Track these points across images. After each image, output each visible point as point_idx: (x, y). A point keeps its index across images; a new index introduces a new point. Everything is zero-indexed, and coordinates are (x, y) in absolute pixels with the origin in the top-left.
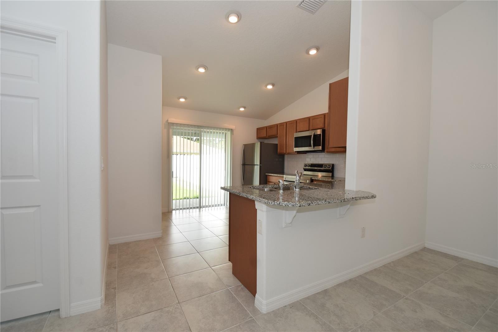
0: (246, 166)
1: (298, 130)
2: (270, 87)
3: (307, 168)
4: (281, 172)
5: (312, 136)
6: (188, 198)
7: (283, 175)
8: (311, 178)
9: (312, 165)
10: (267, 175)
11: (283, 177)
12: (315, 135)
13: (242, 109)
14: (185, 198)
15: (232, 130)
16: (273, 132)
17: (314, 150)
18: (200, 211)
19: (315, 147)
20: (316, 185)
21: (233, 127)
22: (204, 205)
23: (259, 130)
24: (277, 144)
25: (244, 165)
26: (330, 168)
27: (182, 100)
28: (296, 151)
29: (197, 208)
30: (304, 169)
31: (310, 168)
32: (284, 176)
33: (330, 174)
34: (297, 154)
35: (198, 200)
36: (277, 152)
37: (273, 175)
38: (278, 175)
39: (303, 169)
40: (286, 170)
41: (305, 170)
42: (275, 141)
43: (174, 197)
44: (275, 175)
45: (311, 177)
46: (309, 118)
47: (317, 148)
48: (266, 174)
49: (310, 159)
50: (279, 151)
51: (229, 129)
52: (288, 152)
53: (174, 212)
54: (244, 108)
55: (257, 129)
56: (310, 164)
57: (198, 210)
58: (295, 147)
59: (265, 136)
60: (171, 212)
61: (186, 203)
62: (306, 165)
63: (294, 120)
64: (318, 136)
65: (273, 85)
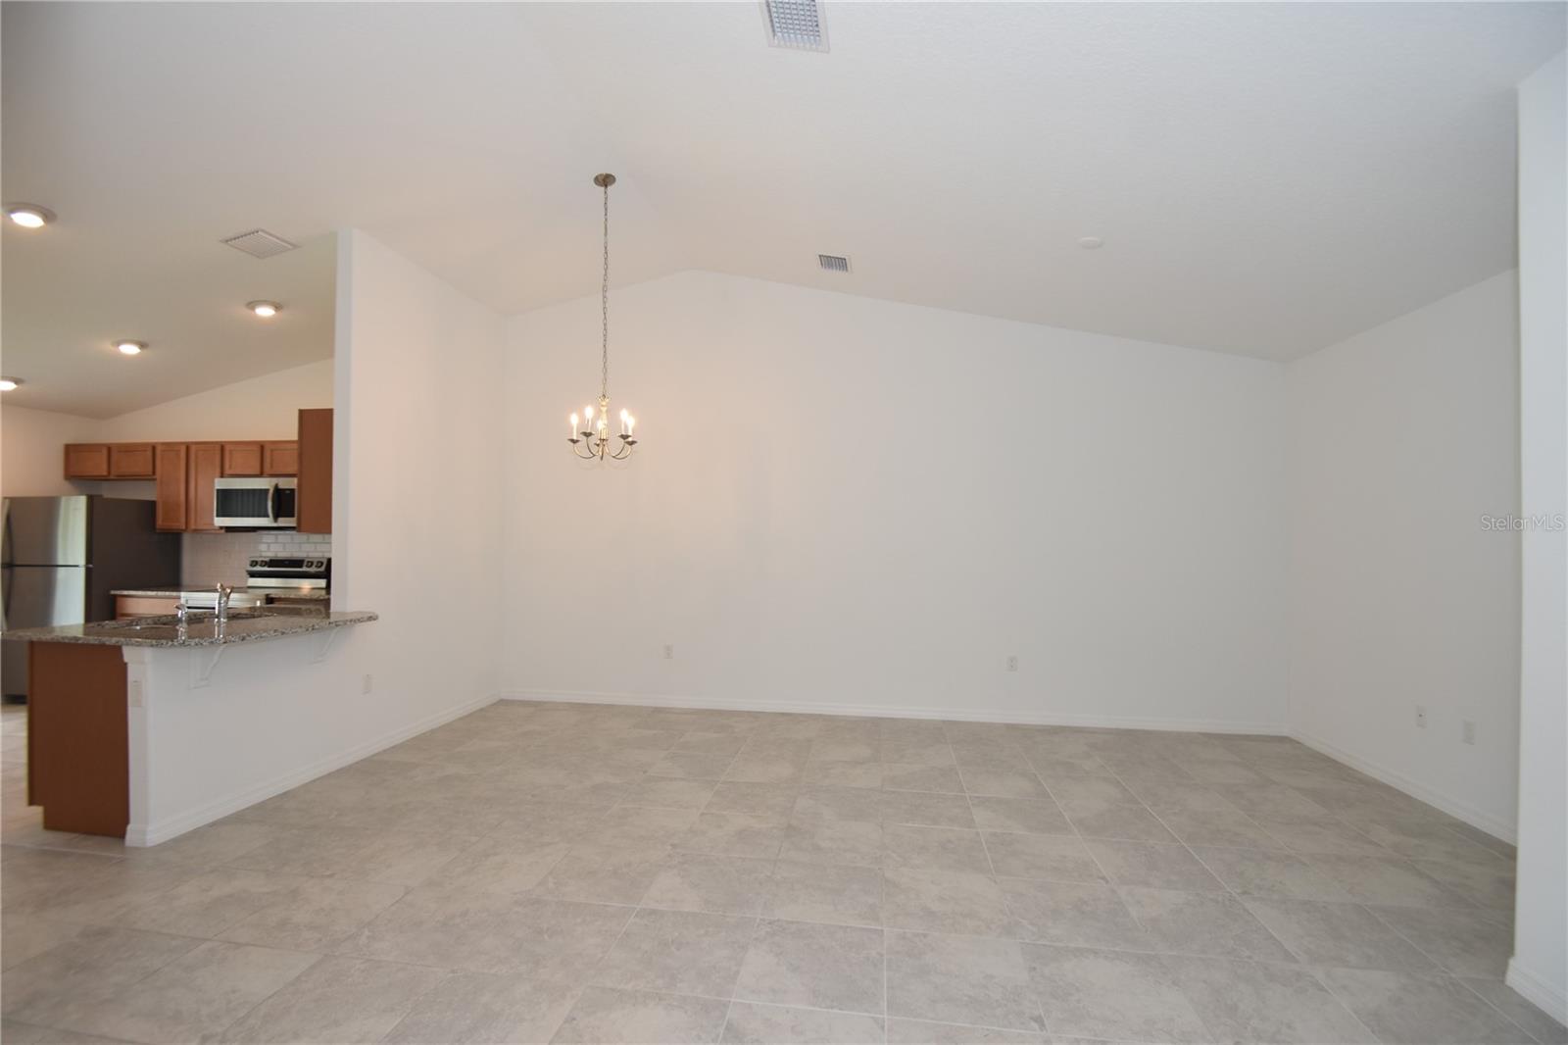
0: (17, 569)
1: (227, 471)
2: (130, 350)
3: (258, 568)
4: (172, 581)
5: (271, 492)
7: (180, 591)
8: (267, 595)
9: (273, 563)
10: (115, 596)
11: (179, 598)
12: (278, 491)
16: (141, 465)
17: (275, 525)
19: (280, 519)
20: (281, 612)
23: (72, 452)
24: (153, 504)
25: (10, 565)
26: (323, 569)
28: (221, 528)
30: (247, 571)
31: (266, 569)
32: (183, 594)
33: (322, 583)
34: (227, 531)
36: (154, 524)
37: (139, 593)
38: (160, 593)
39: (245, 574)
40: (186, 577)
41: (253, 575)
42: (145, 493)
44: (150, 593)
45: (267, 591)
46: (262, 446)
47: (283, 522)
48: (113, 592)
49: (269, 547)
50: (159, 522)
52: (193, 527)
55: (67, 446)
56: (267, 559)
58: (218, 516)
59: (105, 473)
62: (254, 563)
63: (217, 443)
64: (288, 492)
65: (142, 345)
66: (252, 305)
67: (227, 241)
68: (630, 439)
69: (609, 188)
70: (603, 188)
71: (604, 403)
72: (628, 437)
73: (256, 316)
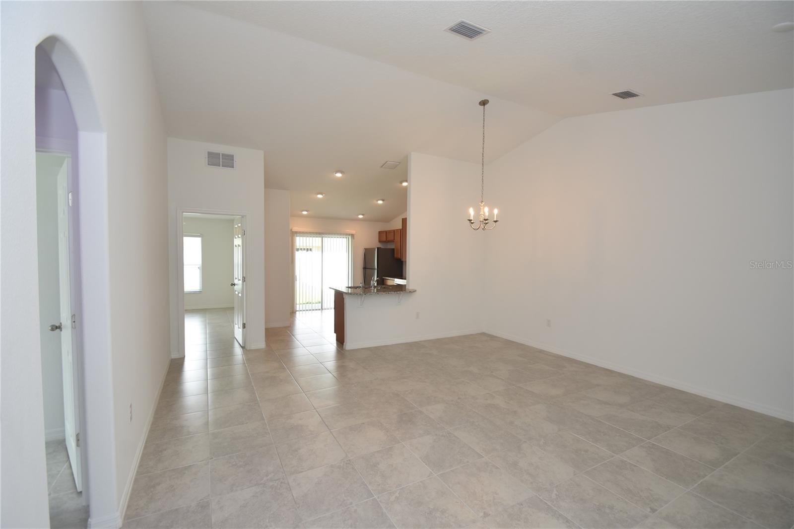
2: (380, 202)
6: (310, 303)
11: (394, 280)
13: (361, 217)
14: (308, 303)
15: (353, 236)
16: (391, 237)
18: (322, 312)
21: (353, 232)
22: (326, 307)
23: (380, 234)
24: (394, 249)
25: (365, 268)
27: (305, 213)
29: (319, 310)
32: (396, 279)
35: (320, 304)
36: (394, 256)
37: (389, 278)
42: (392, 246)
43: (298, 302)
48: (383, 277)
50: (395, 256)
51: (349, 235)
53: (297, 312)
54: (363, 215)
55: (379, 232)
57: (320, 311)
59: (384, 240)
60: (295, 313)
61: (309, 307)
65: (383, 200)
66: (401, 183)
67: (382, 166)
68: (472, 221)
69: (486, 106)
70: (483, 106)
71: (482, 205)
72: (471, 220)
73: (402, 186)
